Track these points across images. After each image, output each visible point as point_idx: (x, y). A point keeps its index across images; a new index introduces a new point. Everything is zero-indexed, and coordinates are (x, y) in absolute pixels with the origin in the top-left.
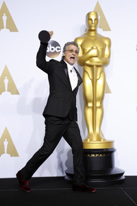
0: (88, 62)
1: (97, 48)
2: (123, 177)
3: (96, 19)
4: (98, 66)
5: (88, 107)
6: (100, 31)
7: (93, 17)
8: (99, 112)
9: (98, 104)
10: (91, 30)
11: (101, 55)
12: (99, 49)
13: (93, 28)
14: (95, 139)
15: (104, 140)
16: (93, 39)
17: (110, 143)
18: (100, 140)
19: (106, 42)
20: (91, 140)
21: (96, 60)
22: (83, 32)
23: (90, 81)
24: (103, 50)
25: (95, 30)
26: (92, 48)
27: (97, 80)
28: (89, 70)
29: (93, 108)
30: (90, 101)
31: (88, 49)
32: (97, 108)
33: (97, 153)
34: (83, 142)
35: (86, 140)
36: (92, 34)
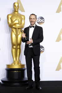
0: (14, 26)
1: (18, 20)
3: (18, 6)
4: (19, 28)
6: (20, 12)
7: (16, 5)
9: (18, 47)
10: (15, 11)
11: (20, 23)
12: (19, 20)
13: (16, 10)
14: (16, 63)
15: (21, 64)
16: (16, 15)
18: (19, 64)
20: (14, 64)
21: (18, 25)
22: (12, 12)
23: (15, 35)
24: (21, 21)
26: (16, 20)
27: (18, 35)
28: (14, 30)
29: (16, 48)
31: (14, 20)
33: (17, 70)
34: (11, 65)
35: (12, 64)
36: (16, 13)
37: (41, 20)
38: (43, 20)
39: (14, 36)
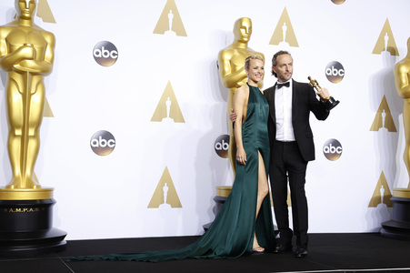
0: (17, 66)
1: (32, 46)
2: (64, 242)
3: (32, 2)
4: (33, 74)
5: (15, 136)
8: (32, 144)
9: (31, 132)
10: (23, 18)
11: (39, 57)
12: (37, 47)
13: (27, 15)
14: (23, 185)
15: (38, 186)
16: (26, 31)
17: (48, 191)
18: (32, 187)
19: (48, 39)
20: (16, 187)
21: (30, 63)
22: (11, 19)
23: (20, 97)
24: (43, 50)
25: (29, 19)
26: (25, 45)
27: (31, 95)
28: (18, 78)
29: (22, 137)
30: (18, 127)
31: (17, 46)
32: (28, 137)
33: (25, 207)
34: (4, 189)
35: (9, 187)
36: (26, 23)
37: (107, 51)
38: (112, 52)
39: (17, 98)
